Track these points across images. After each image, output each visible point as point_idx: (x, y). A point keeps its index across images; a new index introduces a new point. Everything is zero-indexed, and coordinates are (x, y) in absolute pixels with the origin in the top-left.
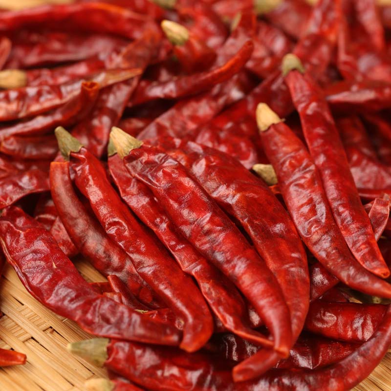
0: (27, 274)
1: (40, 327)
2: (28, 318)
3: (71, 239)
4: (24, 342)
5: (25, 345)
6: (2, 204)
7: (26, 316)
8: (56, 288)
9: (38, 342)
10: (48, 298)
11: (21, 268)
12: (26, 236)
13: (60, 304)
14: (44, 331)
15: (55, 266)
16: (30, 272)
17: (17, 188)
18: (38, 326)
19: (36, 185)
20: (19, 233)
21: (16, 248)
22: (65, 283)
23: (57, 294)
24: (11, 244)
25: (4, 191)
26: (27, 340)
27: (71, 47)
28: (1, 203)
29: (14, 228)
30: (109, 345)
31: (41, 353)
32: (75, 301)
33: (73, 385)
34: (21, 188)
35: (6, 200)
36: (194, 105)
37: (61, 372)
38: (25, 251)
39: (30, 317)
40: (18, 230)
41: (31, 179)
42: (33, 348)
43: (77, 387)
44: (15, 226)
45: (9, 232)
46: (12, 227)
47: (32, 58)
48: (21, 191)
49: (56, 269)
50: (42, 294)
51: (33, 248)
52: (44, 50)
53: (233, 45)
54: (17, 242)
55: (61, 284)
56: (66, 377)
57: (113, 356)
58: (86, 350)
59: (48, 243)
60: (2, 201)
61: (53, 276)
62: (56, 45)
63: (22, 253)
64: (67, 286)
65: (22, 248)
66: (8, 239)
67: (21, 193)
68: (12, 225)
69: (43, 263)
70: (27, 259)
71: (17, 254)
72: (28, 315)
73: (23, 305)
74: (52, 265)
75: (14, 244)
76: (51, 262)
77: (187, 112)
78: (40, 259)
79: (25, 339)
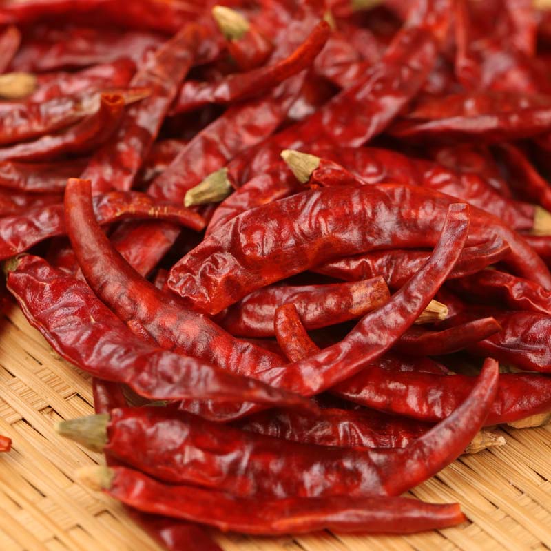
0: (57, 333)
1: (35, 406)
2: (20, 394)
3: (86, 278)
4: (11, 424)
5: (13, 428)
6: (12, 251)
7: (17, 391)
8: (97, 346)
9: (31, 426)
10: (87, 359)
11: (48, 328)
12: (52, 288)
13: (104, 364)
14: (40, 411)
15: (93, 321)
16: (61, 331)
17: (33, 229)
18: (32, 404)
19: (57, 226)
20: (42, 285)
21: (40, 305)
22: (108, 339)
23: (99, 353)
24: (33, 301)
25: (15, 232)
26: (15, 423)
27: (100, 48)
28: (11, 249)
29: (36, 280)
30: (110, 424)
31: (33, 439)
32: (124, 358)
33: (73, 481)
34: (37, 229)
35: (17, 245)
36: (250, 110)
37: (57, 464)
38: (52, 308)
39: (23, 393)
40: (40, 283)
41: (51, 217)
42: (24, 432)
43: (77, 484)
44: (36, 278)
45: (28, 288)
46: (32, 280)
47: (49, 61)
48: (37, 233)
49: (95, 324)
50: (79, 355)
51: (63, 302)
52: (64, 50)
53: (298, 29)
54: (41, 297)
55: (102, 340)
56: (65, 470)
57: (114, 439)
58: (79, 432)
59: (82, 294)
60: (12, 247)
61: (93, 332)
62: (82, 44)
63: (48, 310)
64: (112, 341)
65: (48, 304)
66: (29, 295)
67: (37, 236)
68: (32, 278)
69: (77, 319)
70: (56, 316)
71: (42, 312)
72: (19, 391)
73: (14, 377)
74: (90, 320)
75: (37, 301)
76: (88, 316)
77: (241, 120)
78: (74, 314)
79: (14, 420)
